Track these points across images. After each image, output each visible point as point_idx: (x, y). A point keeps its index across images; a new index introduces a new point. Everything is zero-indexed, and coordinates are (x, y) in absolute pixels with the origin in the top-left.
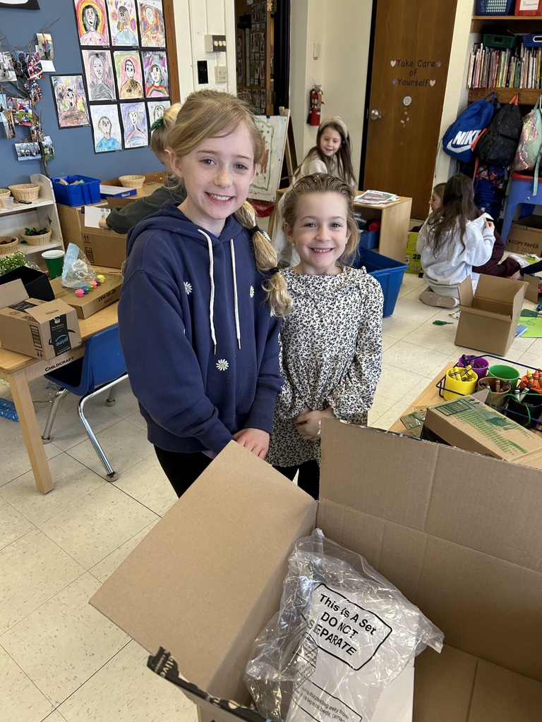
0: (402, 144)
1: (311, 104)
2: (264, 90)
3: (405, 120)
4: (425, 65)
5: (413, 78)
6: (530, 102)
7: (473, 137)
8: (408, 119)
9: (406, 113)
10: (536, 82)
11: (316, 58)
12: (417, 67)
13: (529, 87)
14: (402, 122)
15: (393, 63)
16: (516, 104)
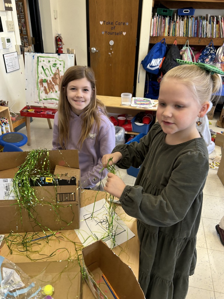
0: (111, 65)
1: (57, 45)
2: (27, 37)
3: (111, 52)
4: (119, 24)
5: (113, 31)
6: (181, 44)
7: (160, 62)
8: (113, 52)
9: (111, 49)
10: (184, 33)
11: (55, 19)
12: (115, 25)
13: (180, 36)
14: (110, 54)
15: (101, 23)
16: (176, 44)
